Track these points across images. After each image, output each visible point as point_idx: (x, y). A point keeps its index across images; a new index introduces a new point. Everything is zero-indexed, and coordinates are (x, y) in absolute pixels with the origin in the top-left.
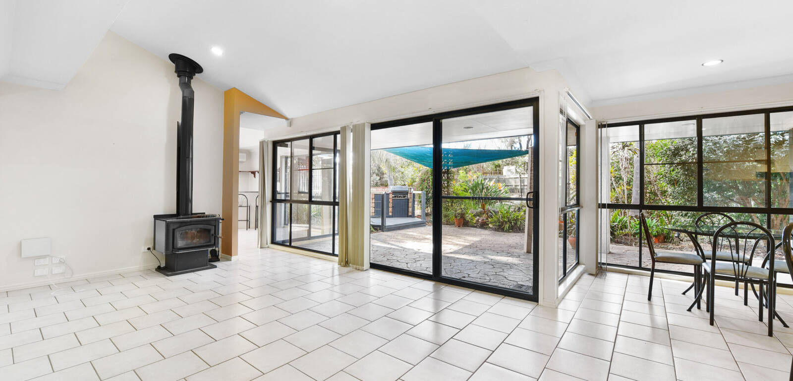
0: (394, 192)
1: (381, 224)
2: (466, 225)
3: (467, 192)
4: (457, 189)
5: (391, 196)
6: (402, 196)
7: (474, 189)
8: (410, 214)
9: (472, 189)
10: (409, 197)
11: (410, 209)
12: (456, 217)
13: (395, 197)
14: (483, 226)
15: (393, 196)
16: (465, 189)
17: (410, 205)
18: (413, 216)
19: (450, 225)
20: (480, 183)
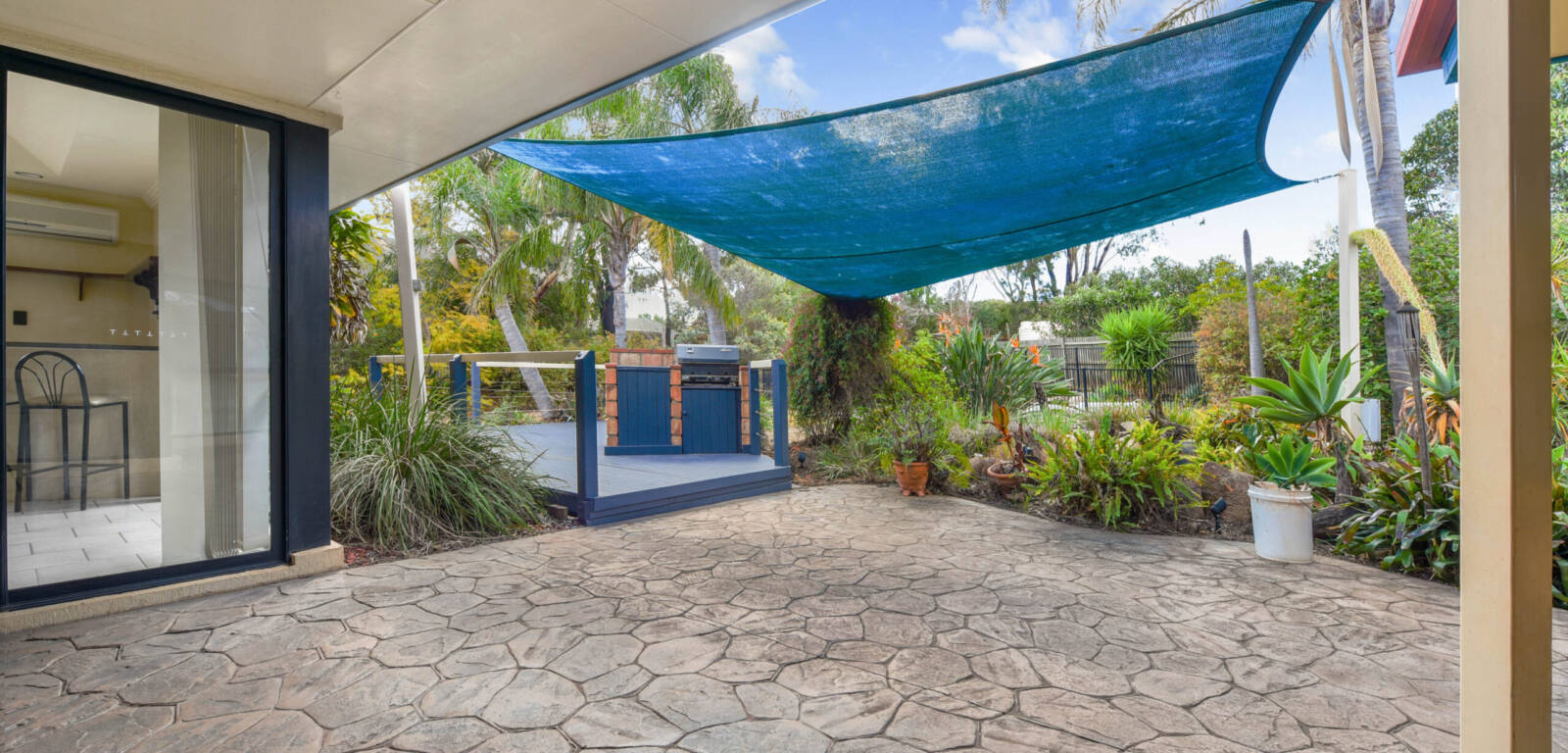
0: (688, 365)
1: (574, 489)
2: (939, 486)
3: (937, 371)
4: (906, 362)
5: (675, 378)
6: (717, 378)
7: (959, 362)
8: (746, 441)
9: (951, 363)
10: (740, 383)
11: (746, 426)
12: (900, 457)
13: (693, 381)
14: (1004, 492)
15: (686, 377)
16: (931, 362)
17: (746, 408)
18: (755, 449)
19: (880, 483)
20: (974, 341)
